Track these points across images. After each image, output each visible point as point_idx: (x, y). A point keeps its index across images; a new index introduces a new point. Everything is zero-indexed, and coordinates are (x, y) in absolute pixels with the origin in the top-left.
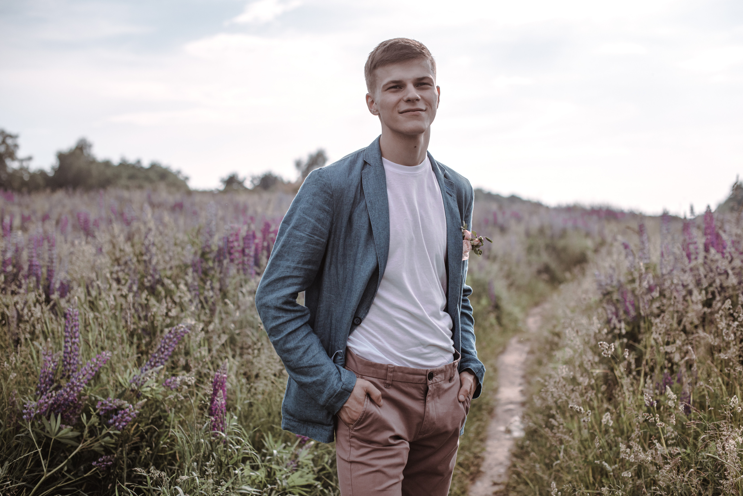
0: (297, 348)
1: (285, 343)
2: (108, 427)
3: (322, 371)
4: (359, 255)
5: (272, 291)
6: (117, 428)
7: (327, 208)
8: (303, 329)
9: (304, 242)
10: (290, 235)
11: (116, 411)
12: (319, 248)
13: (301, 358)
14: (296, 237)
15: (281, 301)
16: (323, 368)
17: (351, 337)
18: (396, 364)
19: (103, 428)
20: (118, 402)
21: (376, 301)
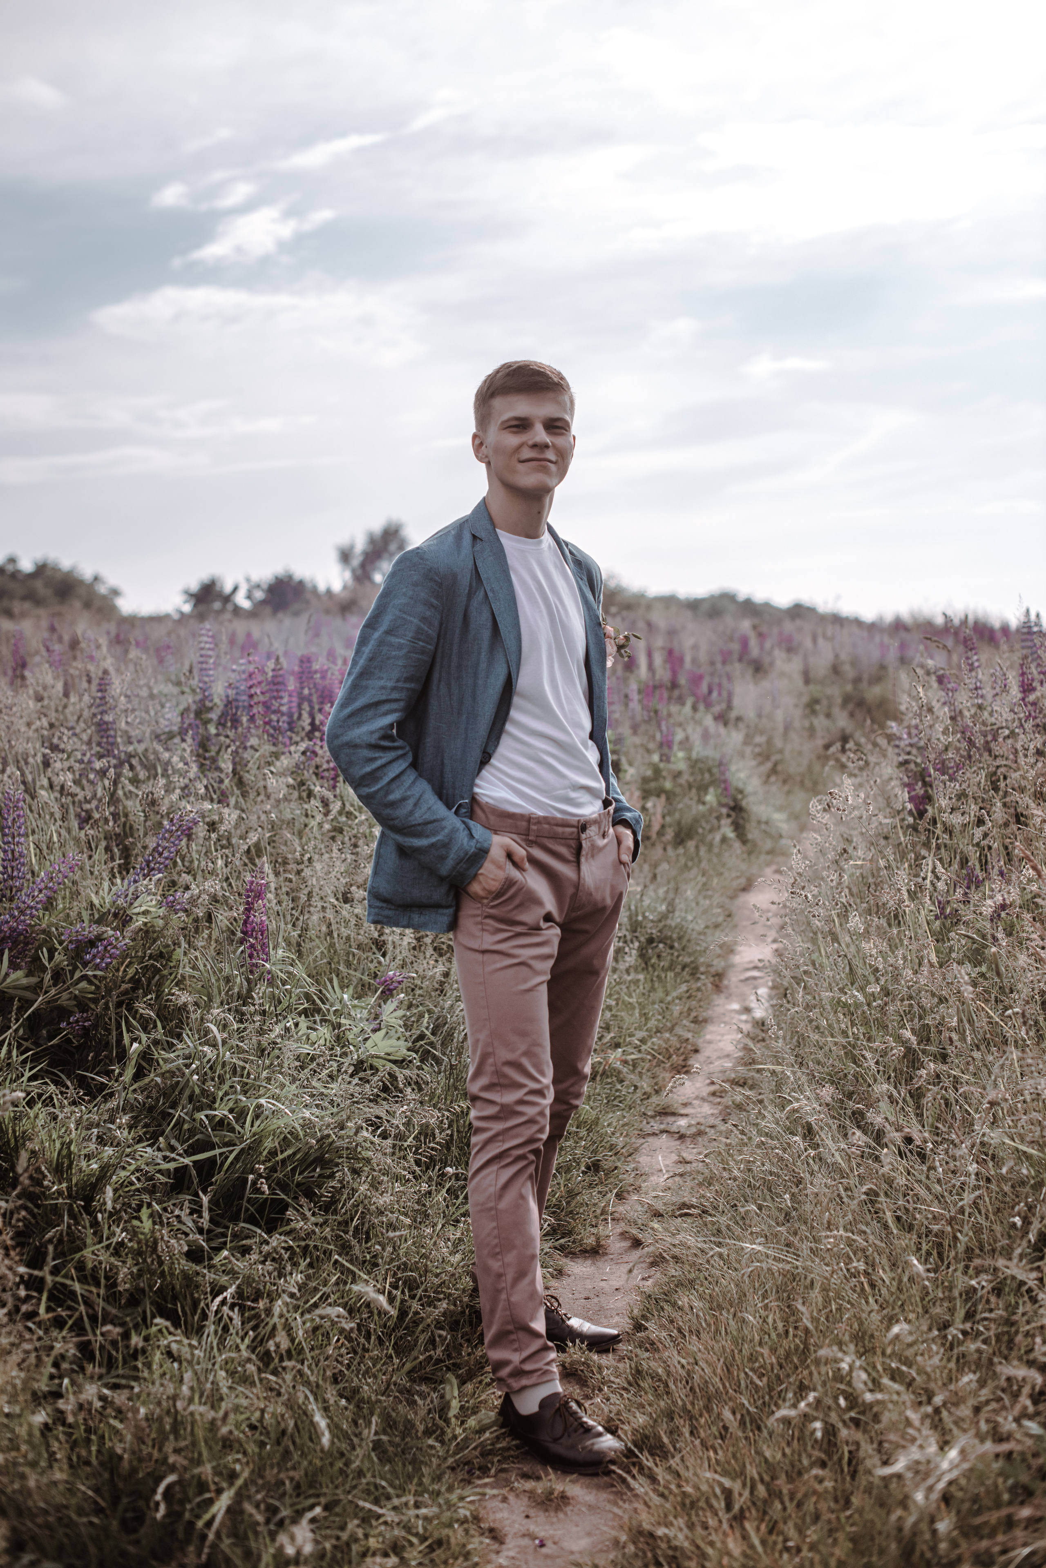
0: (404, 799)
1: (387, 793)
2: (85, 964)
3: (443, 828)
4: (483, 666)
5: (359, 724)
6: (97, 967)
7: (435, 602)
8: (409, 772)
9: (405, 651)
10: (381, 643)
11: (92, 943)
12: (425, 658)
13: (411, 813)
14: (391, 645)
15: (376, 736)
16: (444, 823)
17: (478, 781)
18: (541, 813)
19: (75, 968)
20: (96, 930)
21: (509, 727)
